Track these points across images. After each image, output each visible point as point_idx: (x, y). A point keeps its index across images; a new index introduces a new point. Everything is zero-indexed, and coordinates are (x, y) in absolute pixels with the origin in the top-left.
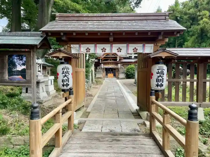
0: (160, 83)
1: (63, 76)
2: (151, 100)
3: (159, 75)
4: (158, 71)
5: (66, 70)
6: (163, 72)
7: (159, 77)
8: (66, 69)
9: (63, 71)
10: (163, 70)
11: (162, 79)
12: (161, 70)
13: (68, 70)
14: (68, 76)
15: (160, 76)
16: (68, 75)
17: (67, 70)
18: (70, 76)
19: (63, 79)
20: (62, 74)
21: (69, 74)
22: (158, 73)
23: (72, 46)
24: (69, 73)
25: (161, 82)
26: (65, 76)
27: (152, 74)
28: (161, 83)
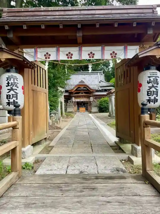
0: (152, 98)
1: (8, 90)
2: (143, 121)
3: (150, 85)
4: (150, 80)
5: (12, 81)
6: (157, 80)
7: (150, 88)
8: (12, 79)
9: (8, 82)
10: (157, 78)
11: (155, 90)
12: (154, 78)
13: (16, 81)
14: (16, 90)
15: (153, 86)
16: (16, 88)
17: (14, 80)
18: (20, 91)
19: (9, 94)
20: (7, 86)
21: (18, 87)
22: (150, 82)
23: (25, 50)
24: (18, 85)
25: (155, 96)
26: (12, 89)
27: (141, 85)
28: (155, 98)
